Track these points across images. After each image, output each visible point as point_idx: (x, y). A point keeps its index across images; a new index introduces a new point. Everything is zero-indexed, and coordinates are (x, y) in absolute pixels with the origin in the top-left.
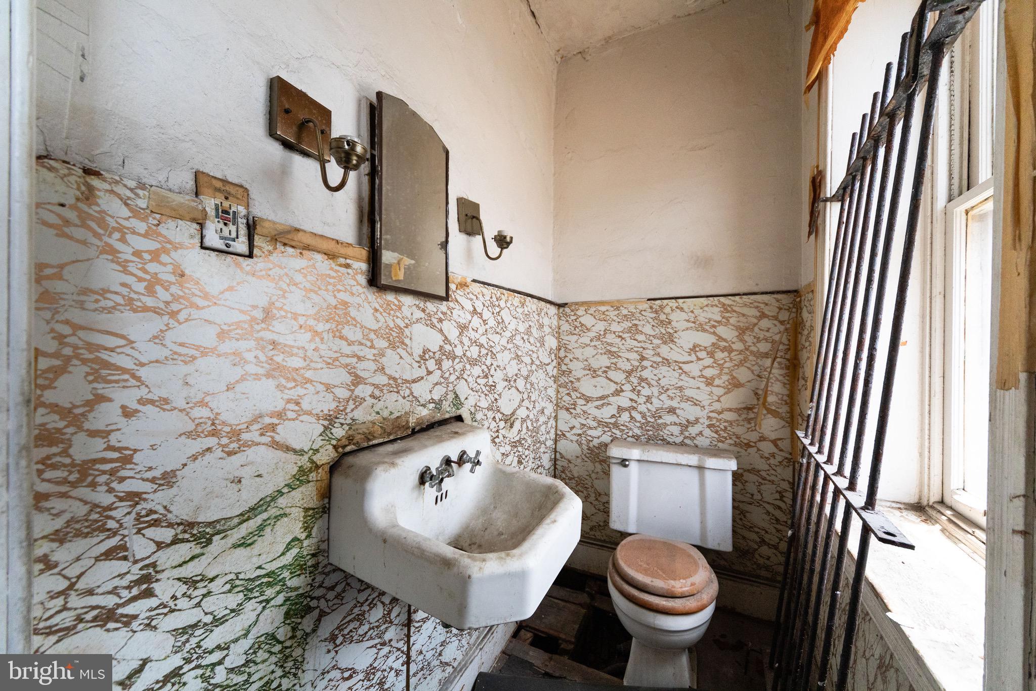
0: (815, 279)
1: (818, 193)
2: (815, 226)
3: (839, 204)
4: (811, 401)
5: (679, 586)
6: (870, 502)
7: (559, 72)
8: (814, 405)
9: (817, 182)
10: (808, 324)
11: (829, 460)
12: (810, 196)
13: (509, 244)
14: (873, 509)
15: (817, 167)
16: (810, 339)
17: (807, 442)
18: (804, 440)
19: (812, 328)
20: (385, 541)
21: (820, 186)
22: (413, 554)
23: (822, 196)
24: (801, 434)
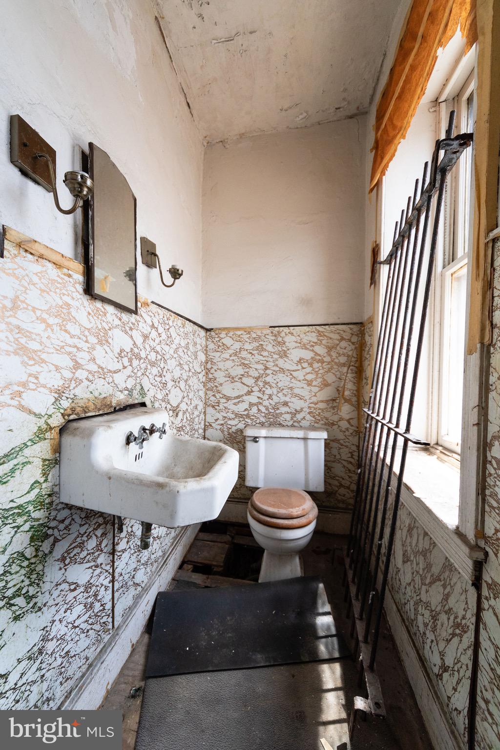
0: (374, 313)
1: (376, 257)
2: (374, 280)
3: (388, 266)
4: (372, 388)
5: (295, 511)
6: (408, 430)
7: (205, 153)
8: (374, 390)
9: (376, 251)
10: (368, 343)
11: (384, 418)
12: (371, 260)
13: (181, 275)
14: (409, 433)
15: (376, 242)
16: (370, 353)
17: (370, 413)
18: (368, 412)
19: (371, 345)
20: (110, 478)
21: (377, 254)
22: (133, 483)
23: (378, 260)
24: (366, 410)
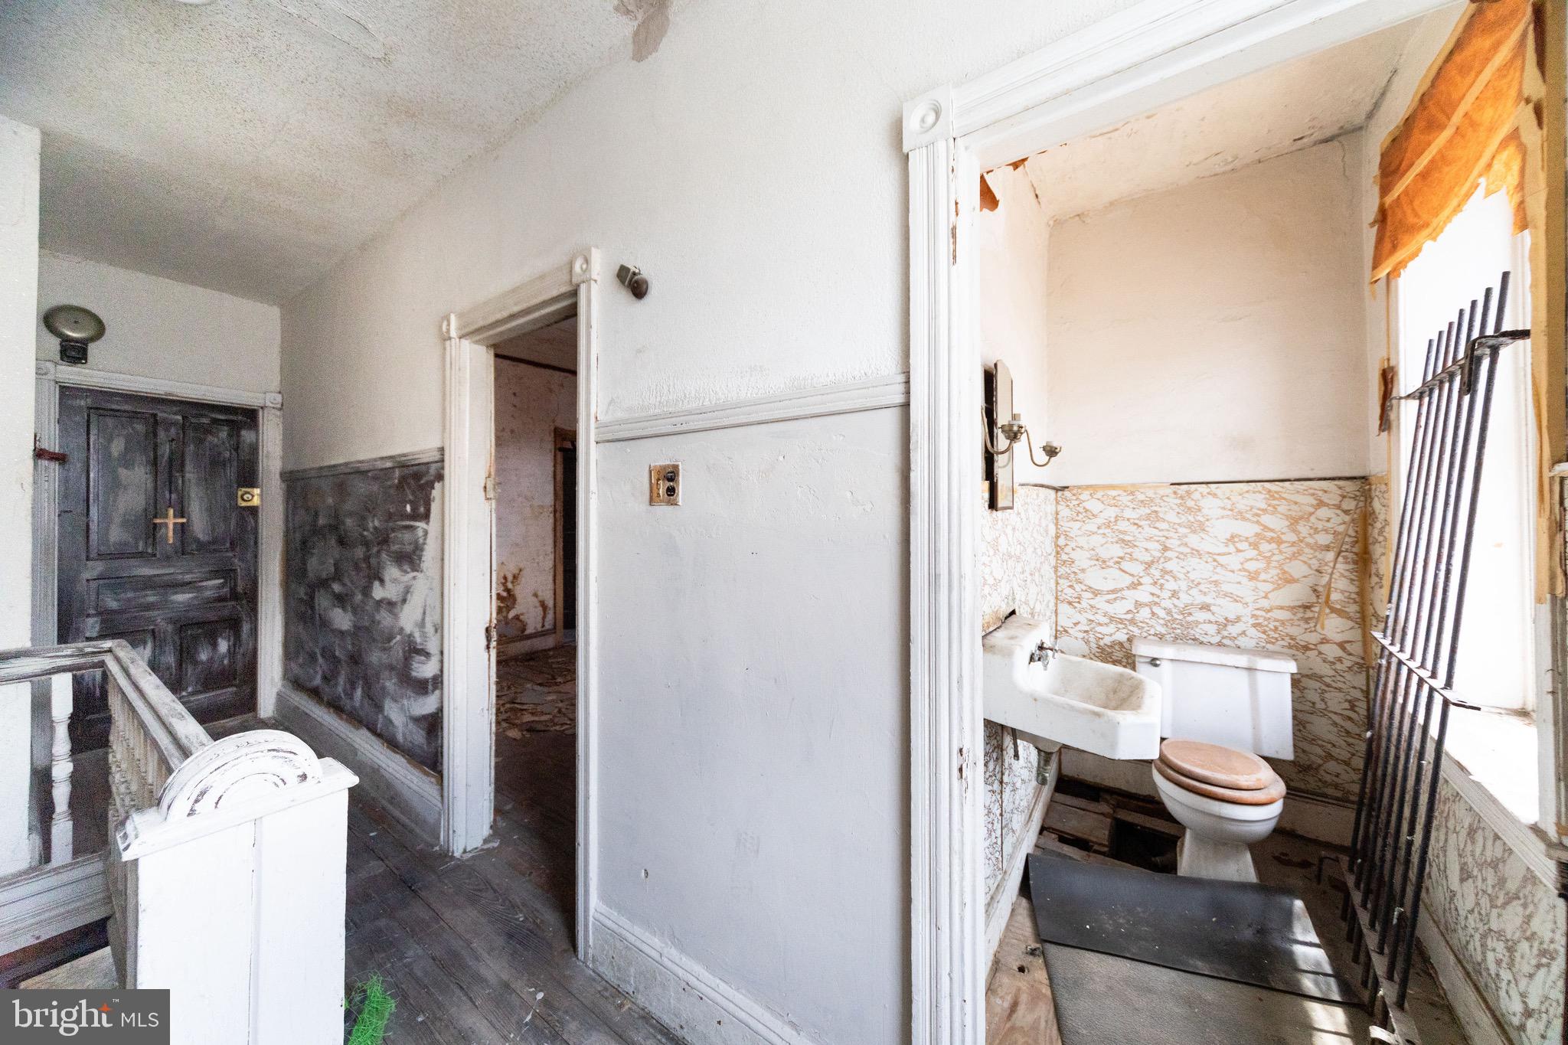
0: (1389, 471)
1: (1390, 386)
2: (1386, 422)
4: (1390, 601)
6: (1449, 684)
7: (1051, 236)
8: (1393, 605)
9: (1388, 377)
10: (1381, 517)
11: (1412, 657)
12: (1380, 390)
14: (1451, 689)
15: (1388, 360)
16: (1384, 534)
17: (1386, 642)
18: (1383, 641)
19: (1387, 522)
20: (1035, 700)
21: (1392, 382)
22: (1064, 708)
23: (1394, 394)
24: (1378, 635)
